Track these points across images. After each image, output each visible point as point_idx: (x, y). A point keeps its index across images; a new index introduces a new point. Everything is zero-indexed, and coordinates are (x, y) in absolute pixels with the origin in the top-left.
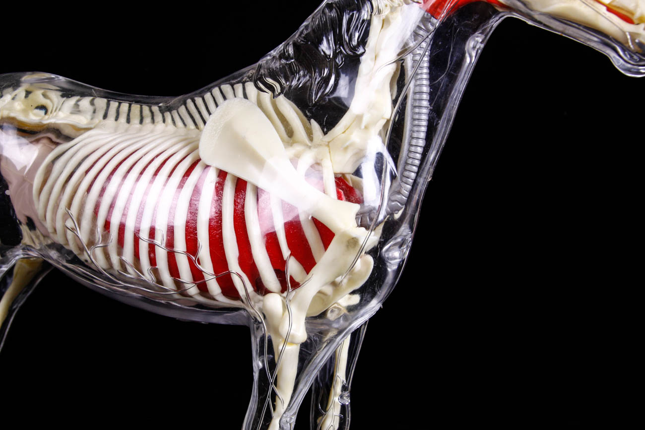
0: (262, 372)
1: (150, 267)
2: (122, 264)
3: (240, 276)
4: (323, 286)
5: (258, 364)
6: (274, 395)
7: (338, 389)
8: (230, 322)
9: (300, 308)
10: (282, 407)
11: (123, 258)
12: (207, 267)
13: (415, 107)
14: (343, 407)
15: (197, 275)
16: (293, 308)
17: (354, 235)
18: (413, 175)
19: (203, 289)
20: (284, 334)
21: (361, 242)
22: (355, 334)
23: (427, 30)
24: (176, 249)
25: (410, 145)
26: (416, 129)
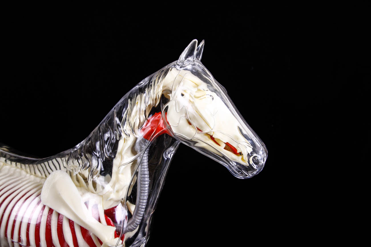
13: (142, 180)
17: (110, 245)
18: (142, 213)
23: (145, 145)
25: (140, 199)
26: (143, 191)
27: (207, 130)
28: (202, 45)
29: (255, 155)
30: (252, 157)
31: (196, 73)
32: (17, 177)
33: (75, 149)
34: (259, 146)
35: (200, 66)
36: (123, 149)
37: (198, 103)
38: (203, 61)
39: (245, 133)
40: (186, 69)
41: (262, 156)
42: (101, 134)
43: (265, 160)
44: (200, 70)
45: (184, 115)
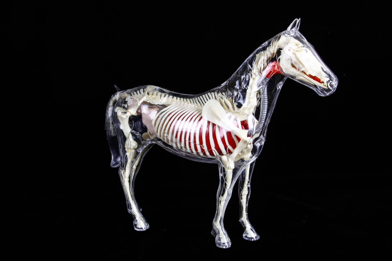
0: (222, 177)
1: (189, 148)
2: (181, 147)
3: (215, 151)
4: (239, 153)
5: (221, 175)
6: (226, 184)
7: (246, 182)
8: (212, 163)
9: (232, 160)
10: (228, 187)
11: (182, 146)
12: (205, 148)
13: (263, 102)
14: (248, 188)
15: (203, 150)
16: (230, 160)
17: (246, 140)
18: (263, 122)
19: (204, 154)
20: (228, 166)
21: (248, 142)
22: (251, 165)
23: (266, 81)
24: (196, 143)
25: (262, 113)
26: (264, 109)
27: (303, 69)
28: (299, 21)
29: (331, 82)
30: (329, 83)
31: (297, 38)
32: (182, 107)
33: (221, 87)
34: (333, 77)
35: (298, 34)
36: (252, 84)
37: (298, 55)
38: (300, 30)
39: (325, 70)
40: (291, 36)
41: (335, 83)
42: (239, 76)
43: (337, 85)
44: (299, 36)
45: (290, 61)
